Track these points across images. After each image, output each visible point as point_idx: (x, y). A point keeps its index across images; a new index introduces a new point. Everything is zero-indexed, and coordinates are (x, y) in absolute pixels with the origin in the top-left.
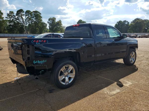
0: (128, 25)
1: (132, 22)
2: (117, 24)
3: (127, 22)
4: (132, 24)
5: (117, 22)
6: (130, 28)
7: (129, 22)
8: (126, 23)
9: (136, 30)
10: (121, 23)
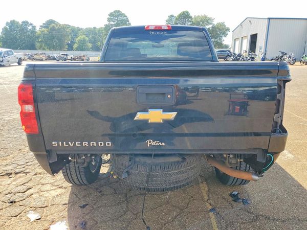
0: (33, 32)
1: (41, 26)
2: (8, 27)
3: (31, 24)
4: (44, 31)
5: (7, 24)
6: (40, 40)
7: (35, 26)
8: (30, 28)
9: (53, 45)
10: (18, 27)
